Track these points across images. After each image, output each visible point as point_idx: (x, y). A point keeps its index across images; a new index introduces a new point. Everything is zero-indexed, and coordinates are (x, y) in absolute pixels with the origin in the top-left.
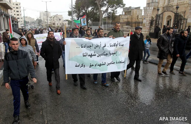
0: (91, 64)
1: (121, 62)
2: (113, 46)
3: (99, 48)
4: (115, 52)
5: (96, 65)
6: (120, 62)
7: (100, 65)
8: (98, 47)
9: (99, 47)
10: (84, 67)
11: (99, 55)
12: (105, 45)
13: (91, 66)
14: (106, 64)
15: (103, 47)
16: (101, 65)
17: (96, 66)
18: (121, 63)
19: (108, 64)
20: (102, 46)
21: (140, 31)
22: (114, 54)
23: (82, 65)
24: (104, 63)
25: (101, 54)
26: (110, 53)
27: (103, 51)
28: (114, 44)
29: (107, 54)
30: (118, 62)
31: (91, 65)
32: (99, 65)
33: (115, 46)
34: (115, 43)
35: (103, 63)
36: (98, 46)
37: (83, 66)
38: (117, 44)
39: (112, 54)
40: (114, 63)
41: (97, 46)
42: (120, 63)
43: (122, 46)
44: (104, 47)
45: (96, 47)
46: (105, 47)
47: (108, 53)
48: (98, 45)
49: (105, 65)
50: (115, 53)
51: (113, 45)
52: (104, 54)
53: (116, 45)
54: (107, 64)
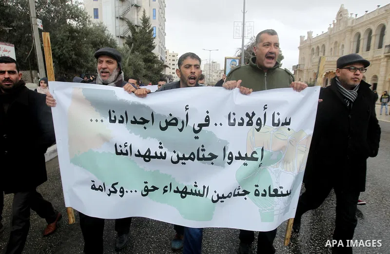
0: (146, 183)
1: (276, 194)
2: (241, 124)
3: (181, 130)
4: (255, 152)
5: (166, 187)
6: (272, 193)
7: (184, 193)
8: (176, 124)
9: (180, 126)
10: (122, 196)
11: (179, 159)
12: (207, 120)
13: (147, 190)
14: (209, 197)
15: (197, 128)
16: (186, 193)
17: (165, 191)
18: (280, 195)
19: (219, 198)
20: (194, 122)
21: (358, 72)
22: (246, 158)
23: (113, 187)
24: (200, 188)
25: (187, 156)
26: (227, 153)
27: (198, 144)
28: (247, 115)
29: (214, 157)
30: (262, 192)
31: (146, 187)
32: (181, 190)
33: (250, 124)
34: (253, 114)
35: (197, 189)
36: (174, 121)
37: (115, 192)
38: (259, 114)
39: (240, 158)
40: (246, 193)
41: (172, 122)
42: (271, 195)
43: (283, 124)
44: (201, 126)
45: (169, 124)
46: (207, 125)
47: (219, 153)
48: (175, 119)
49: (202, 196)
50: (255, 156)
51: (242, 119)
52: (201, 156)
53: (255, 120)
54: (212, 195)
